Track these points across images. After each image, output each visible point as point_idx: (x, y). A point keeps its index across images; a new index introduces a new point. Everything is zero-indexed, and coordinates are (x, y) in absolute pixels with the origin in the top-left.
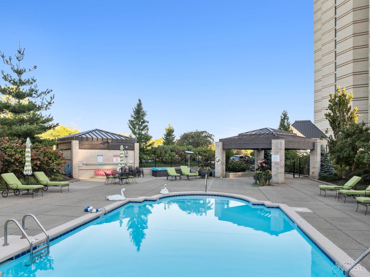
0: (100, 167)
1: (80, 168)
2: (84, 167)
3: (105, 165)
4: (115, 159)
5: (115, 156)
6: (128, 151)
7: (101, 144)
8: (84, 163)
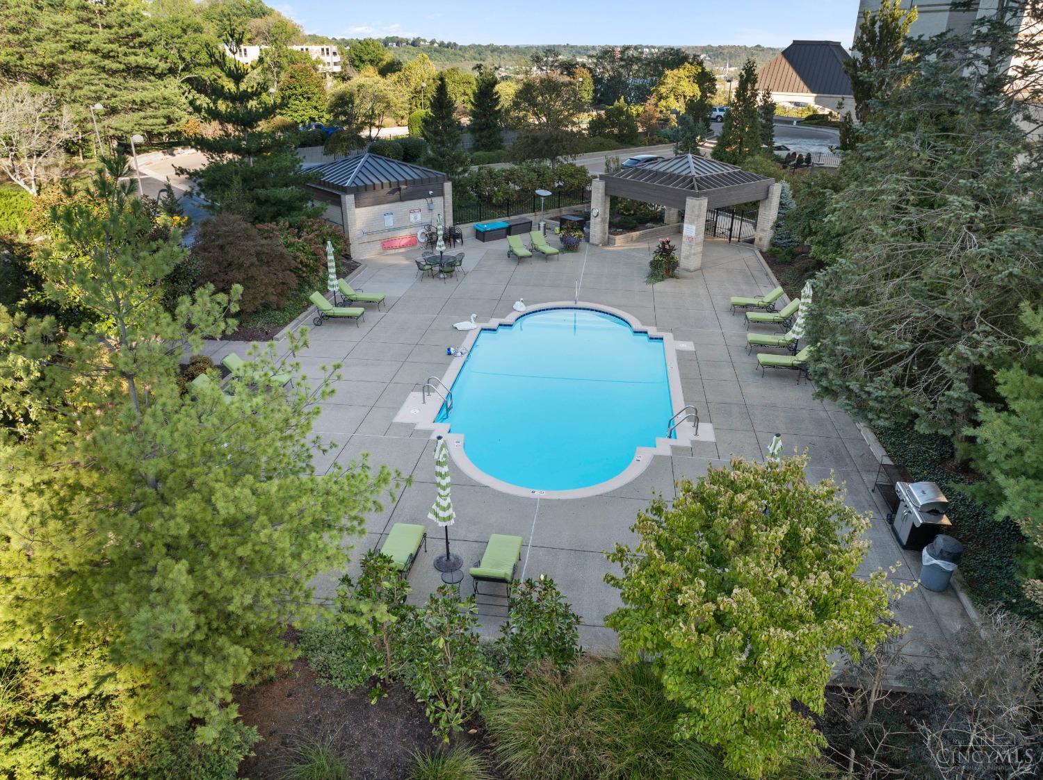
0: (390, 235)
1: (361, 241)
2: (366, 239)
3: (399, 229)
4: (412, 216)
5: (412, 211)
6: (434, 199)
7: (389, 193)
8: (365, 231)
